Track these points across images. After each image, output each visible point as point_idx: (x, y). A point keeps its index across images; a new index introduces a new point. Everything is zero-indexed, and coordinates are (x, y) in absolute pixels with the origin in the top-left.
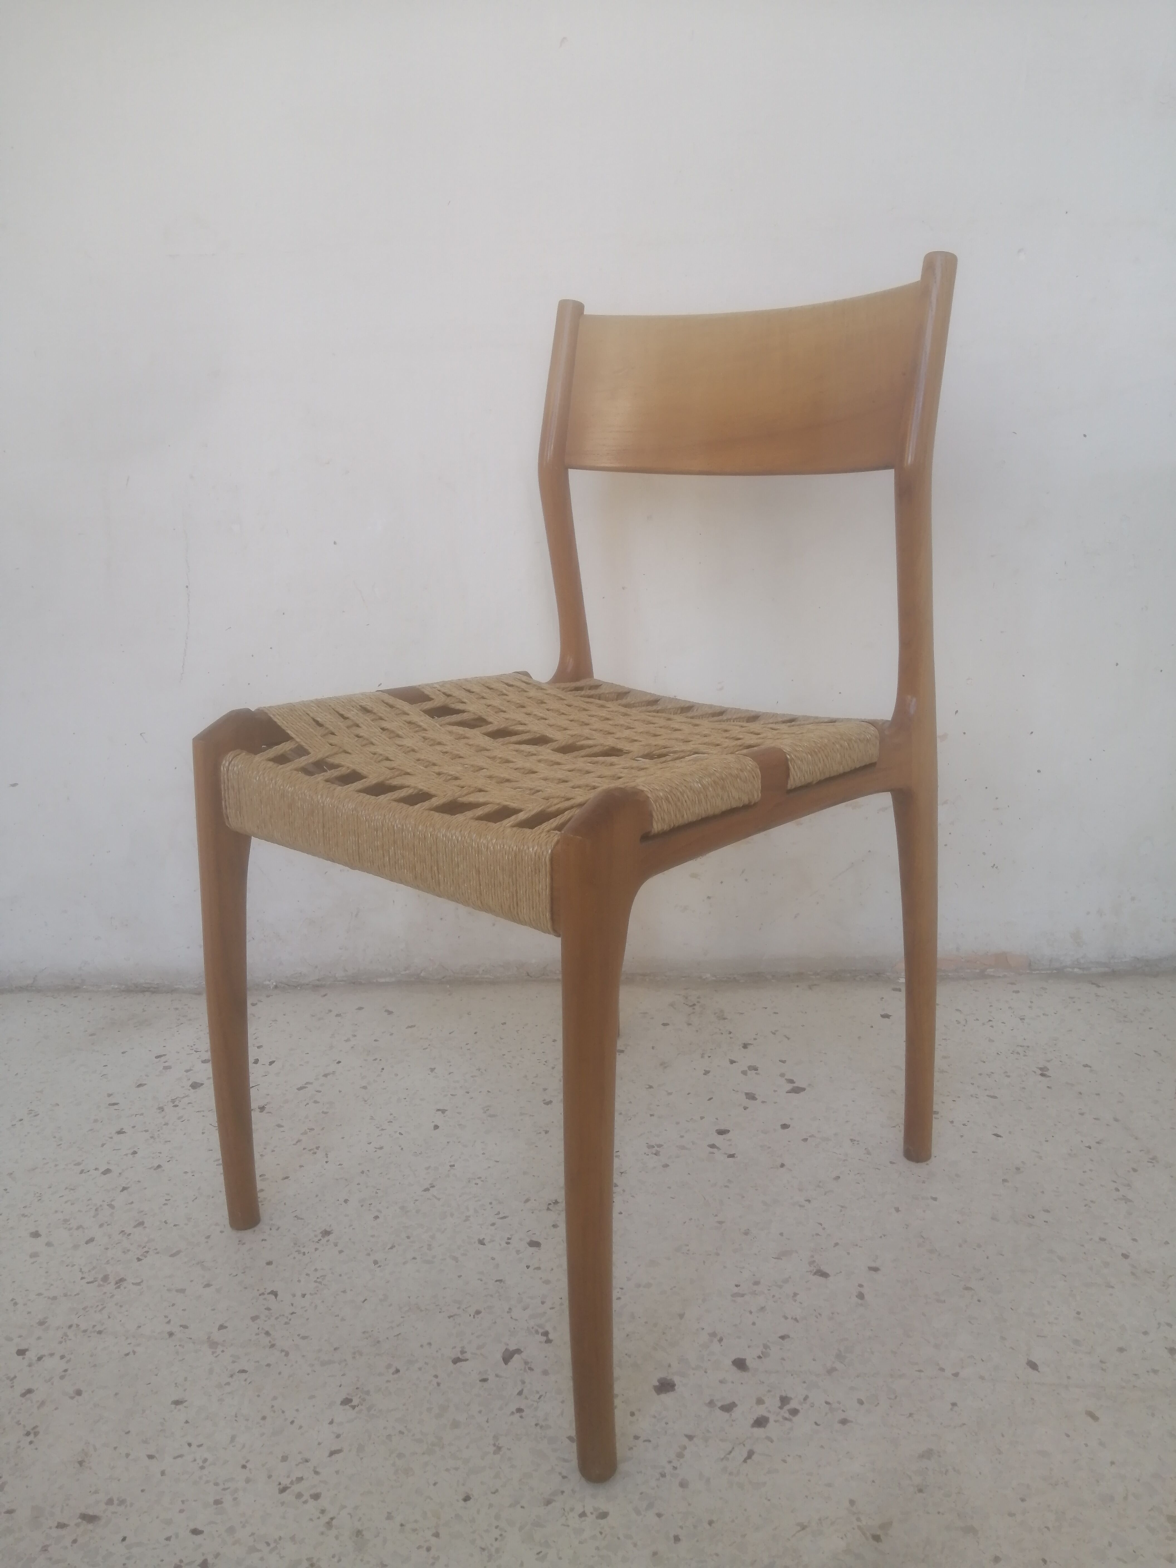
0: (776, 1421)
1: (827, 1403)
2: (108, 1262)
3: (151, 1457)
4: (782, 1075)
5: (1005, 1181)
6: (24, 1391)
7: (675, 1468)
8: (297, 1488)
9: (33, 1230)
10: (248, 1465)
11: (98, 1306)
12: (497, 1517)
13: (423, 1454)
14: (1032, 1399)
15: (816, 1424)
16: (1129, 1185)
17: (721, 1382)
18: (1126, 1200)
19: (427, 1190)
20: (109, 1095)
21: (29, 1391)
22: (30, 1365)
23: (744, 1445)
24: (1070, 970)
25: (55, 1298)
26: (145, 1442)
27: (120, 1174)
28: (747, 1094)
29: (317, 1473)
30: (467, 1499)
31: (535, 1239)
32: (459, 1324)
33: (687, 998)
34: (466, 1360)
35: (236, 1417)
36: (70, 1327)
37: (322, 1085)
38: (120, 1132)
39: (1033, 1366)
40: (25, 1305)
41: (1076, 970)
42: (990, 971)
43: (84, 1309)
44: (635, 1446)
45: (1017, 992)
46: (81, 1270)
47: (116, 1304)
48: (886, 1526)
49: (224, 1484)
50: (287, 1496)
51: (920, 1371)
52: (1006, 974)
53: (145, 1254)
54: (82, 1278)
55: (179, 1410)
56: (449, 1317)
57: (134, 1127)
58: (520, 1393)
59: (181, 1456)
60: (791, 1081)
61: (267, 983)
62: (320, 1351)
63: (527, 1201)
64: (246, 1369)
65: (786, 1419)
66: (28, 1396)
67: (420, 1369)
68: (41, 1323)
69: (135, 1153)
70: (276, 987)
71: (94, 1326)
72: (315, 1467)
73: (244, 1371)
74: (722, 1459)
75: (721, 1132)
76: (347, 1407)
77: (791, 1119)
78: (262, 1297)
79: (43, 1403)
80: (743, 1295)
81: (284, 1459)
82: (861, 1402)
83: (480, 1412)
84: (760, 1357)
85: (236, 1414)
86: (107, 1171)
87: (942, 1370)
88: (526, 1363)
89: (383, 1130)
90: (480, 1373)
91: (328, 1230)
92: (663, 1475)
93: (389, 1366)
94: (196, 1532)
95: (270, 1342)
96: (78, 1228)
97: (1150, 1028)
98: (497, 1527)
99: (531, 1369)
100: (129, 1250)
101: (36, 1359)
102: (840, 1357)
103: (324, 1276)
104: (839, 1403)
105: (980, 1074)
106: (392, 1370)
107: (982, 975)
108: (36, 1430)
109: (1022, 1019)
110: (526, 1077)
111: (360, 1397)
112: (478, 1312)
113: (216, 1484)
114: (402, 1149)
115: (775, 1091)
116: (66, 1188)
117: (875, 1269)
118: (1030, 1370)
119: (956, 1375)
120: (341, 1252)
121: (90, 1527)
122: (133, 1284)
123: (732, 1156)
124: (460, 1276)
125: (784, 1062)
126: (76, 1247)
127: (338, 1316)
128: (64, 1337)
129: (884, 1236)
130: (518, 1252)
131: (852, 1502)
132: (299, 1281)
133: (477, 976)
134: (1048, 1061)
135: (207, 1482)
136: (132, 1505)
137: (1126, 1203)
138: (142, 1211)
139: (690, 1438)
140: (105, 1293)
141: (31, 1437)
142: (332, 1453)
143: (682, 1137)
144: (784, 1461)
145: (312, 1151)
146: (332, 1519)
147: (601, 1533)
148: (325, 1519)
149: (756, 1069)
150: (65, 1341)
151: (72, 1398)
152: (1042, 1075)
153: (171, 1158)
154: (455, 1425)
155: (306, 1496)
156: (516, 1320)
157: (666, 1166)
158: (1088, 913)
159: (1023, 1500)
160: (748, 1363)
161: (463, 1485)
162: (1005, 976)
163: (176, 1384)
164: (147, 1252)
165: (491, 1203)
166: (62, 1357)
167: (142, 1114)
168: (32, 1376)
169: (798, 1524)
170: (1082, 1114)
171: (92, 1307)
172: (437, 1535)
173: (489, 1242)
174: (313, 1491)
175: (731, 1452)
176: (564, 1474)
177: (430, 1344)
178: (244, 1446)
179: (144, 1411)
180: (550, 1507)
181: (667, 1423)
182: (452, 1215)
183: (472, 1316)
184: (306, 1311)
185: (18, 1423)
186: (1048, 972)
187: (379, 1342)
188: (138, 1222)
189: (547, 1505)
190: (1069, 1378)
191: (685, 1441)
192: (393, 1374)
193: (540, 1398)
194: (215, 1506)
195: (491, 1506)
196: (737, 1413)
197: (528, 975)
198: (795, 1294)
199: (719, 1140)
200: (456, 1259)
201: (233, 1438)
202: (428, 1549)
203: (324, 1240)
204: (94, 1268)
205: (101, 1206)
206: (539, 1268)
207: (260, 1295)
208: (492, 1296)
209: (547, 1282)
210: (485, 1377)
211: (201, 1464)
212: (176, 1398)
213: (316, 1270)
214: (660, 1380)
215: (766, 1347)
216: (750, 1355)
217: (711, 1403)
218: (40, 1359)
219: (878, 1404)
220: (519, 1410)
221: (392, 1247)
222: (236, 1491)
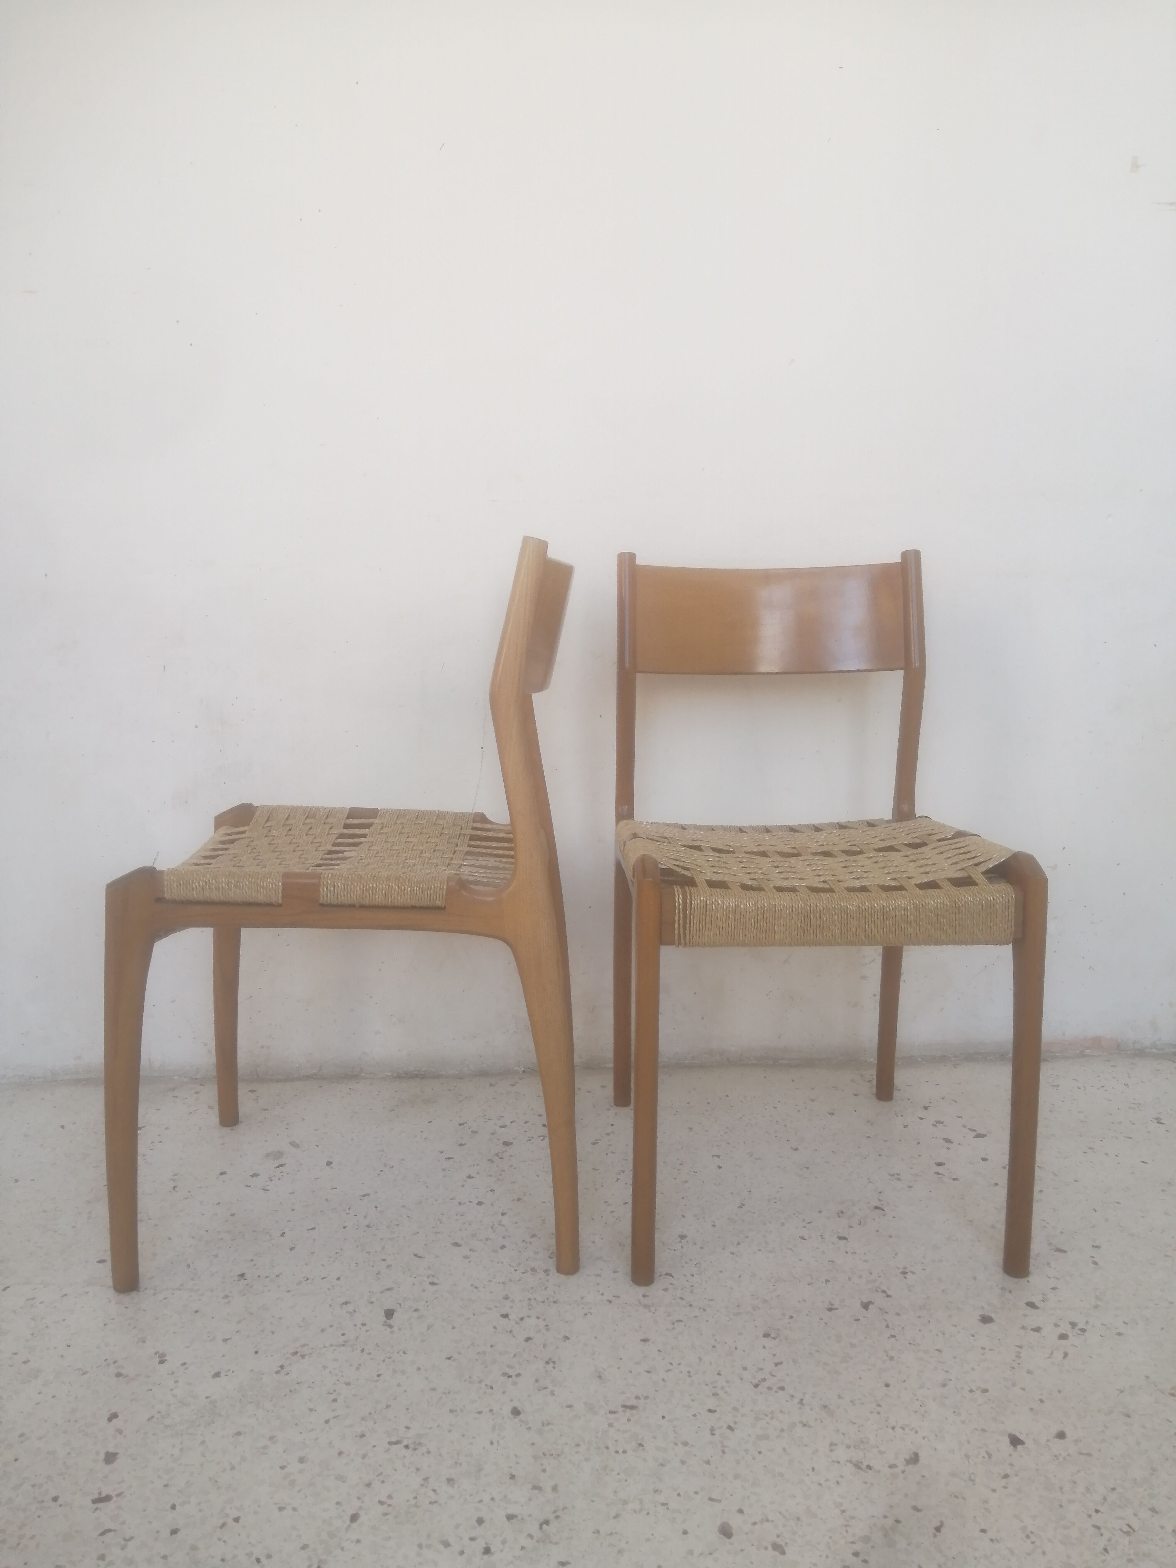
0: (1073, 1336)
1: (1103, 1324)
2: (527, 1260)
3: (648, 1372)
4: (964, 1126)
6: (524, 1339)
7: (1019, 1364)
8: (767, 1384)
9: (453, 1242)
10: (721, 1373)
12: (914, 1394)
13: (841, 1362)
15: (1102, 1336)
17: (1023, 1315)
19: (740, 1207)
20: (442, 1152)
21: (529, 1339)
23: (1059, 1350)
24: (1149, 1050)
25: (503, 1283)
26: (638, 1363)
28: (944, 1139)
29: (774, 1376)
30: (887, 1385)
31: (840, 1235)
32: (818, 1288)
34: (837, 1309)
35: (693, 1347)
36: (530, 1299)
38: (470, 1177)
40: (484, 1288)
41: (1154, 1050)
42: (1088, 1052)
43: (532, 1288)
44: (985, 1353)
45: (1115, 1066)
46: (511, 1265)
49: (712, 1384)
50: (760, 1389)
51: (1157, 1304)
52: (1101, 1053)
54: (516, 1270)
55: (649, 1345)
56: (809, 1284)
57: (478, 1173)
58: (887, 1326)
59: (670, 1370)
60: (973, 1130)
61: (516, 1068)
62: (727, 1307)
63: (820, 1212)
65: (1080, 1334)
66: (530, 1341)
67: (807, 1315)
68: (506, 1298)
69: (493, 1190)
70: (524, 1071)
72: (770, 1373)
73: (680, 1321)
74: (1048, 1358)
75: (940, 1164)
76: (769, 1338)
79: (545, 1345)
81: (745, 1369)
82: (1125, 1323)
83: (866, 1338)
84: (1043, 1301)
85: (692, 1345)
86: (480, 1203)
88: (881, 1309)
90: (851, 1316)
92: (1013, 1368)
93: (784, 1314)
94: (710, 1411)
96: (487, 1239)
98: (917, 1400)
99: (886, 1313)
101: (519, 1319)
102: (1097, 1298)
104: (1111, 1324)
105: (1112, 1123)
106: (787, 1317)
107: (1082, 1055)
108: (553, 1360)
109: (1127, 1085)
110: (767, 1132)
111: (774, 1333)
113: (707, 1385)
117: (1098, 1247)
121: (634, 1412)
123: (956, 1179)
124: (800, 1260)
125: (961, 1117)
126: (495, 1251)
127: (726, 1286)
128: (530, 1306)
130: (833, 1243)
131: (1147, 1377)
134: (1159, 1113)
135: (699, 1384)
136: (654, 1399)
139: (1021, 1347)
141: (551, 1365)
142: (776, 1364)
143: (911, 1168)
144: (1092, 1357)
148: (797, 1400)
149: (942, 1123)
150: (533, 1308)
151: (564, 1341)
152: (1158, 1123)
154: (853, 1346)
156: (858, 1284)
157: (910, 1187)
158: (1162, 1005)
160: (1037, 1304)
161: (880, 1378)
162: (1101, 1055)
163: (635, 1330)
165: (794, 1214)
166: (538, 1318)
168: (524, 1330)
169: (1118, 1390)
172: (879, 1406)
173: (808, 1238)
174: (777, 1386)
175: (1052, 1354)
176: (946, 1369)
177: (804, 1300)
178: (711, 1363)
179: (623, 1347)
180: (946, 1388)
181: (999, 1340)
182: (770, 1222)
183: (824, 1283)
186: (1133, 1052)
187: (766, 1301)
191: (1018, 1349)
192: (790, 1318)
193: (903, 1328)
194: (715, 1397)
195: (906, 1389)
196: (1044, 1332)
197: (728, 1060)
199: (940, 1169)
200: (791, 1249)
201: (700, 1359)
202: (878, 1413)
203: (684, 1241)
205: (493, 1225)
206: (855, 1253)
208: (831, 1271)
209: (866, 1261)
210: (856, 1318)
211: (688, 1374)
212: (642, 1338)
213: (691, 1260)
214: (981, 1316)
215: (1044, 1294)
216: (1036, 1300)
217: (1023, 1328)
218: (522, 1319)
219: (1137, 1324)
220: (893, 1336)
221: (739, 1244)
222: (723, 1388)
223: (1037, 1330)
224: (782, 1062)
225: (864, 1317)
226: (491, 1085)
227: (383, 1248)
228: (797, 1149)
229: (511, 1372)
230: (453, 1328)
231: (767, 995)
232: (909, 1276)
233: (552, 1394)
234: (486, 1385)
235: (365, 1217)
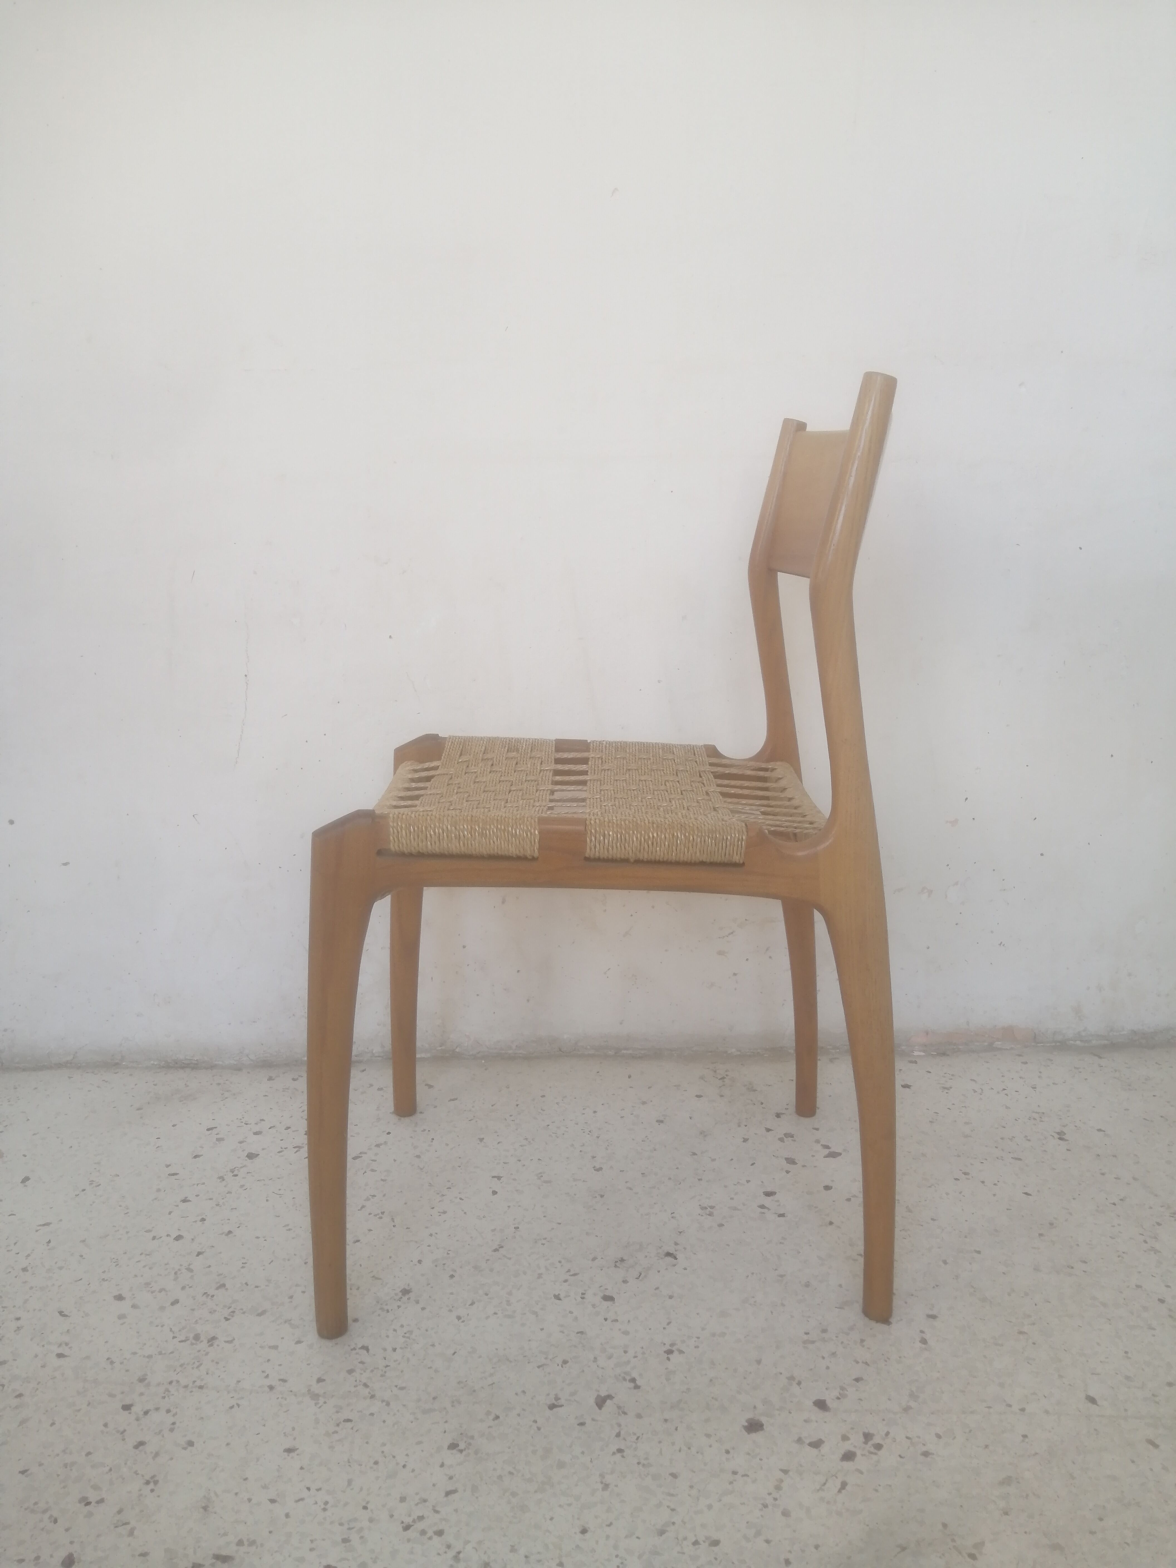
0: (863, 1455)
1: (908, 1438)
2: (196, 1322)
3: (272, 1501)
4: (818, 1141)
5: (1041, 1235)
6: (135, 1444)
7: (775, 1499)
8: (420, 1526)
9: (117, 1293)
10: (369, 1506)
11: (194, 1363)
12: (616, 1547)
13: (536, 1492)
14: (1095, 1430)
15: (900, 1456)
16: (1155, 1238)
17: (806, 1421)
18: (1156, 1252)
19: (496, 1250)
20: (168, 1166)
21: (141, 1444)
22: (137, 1419)
23: (837, 1477)
24: (1072, 1042)
25: (150, 1357)
26: (265, 1487)
27: (193, 1239)
28: (787, 1159)
29: (437, 1512)
30: (584, 1531)
31: (607, 1293)
32: (549, 1373)
33: (715, 1072)
34: (562, 1406)
35: (349, 1462)
36: (171, 1383)
37: (376, 1154)
38: (185, 1201)
39: (1092, 1400)
40: (122, 1363)
41: (1078, 1043)
42: (998, 1044)
43: (181, 1366)
44: (735, 1480)
45: (1026, 1063)
46: (171, 1330)
47: (213, 1361)
48: (980, 1545)
49: (348, 1524)
50: (410, 1533)
51: (989, 1407)
52: (1013, 1046)
53: (232, 1314)
54: (174, 1337)
55: (292, 1458)
56: (539, 1367)
57: (197, 1196)
58: (618, 1435)
59: (302, 1499)
60: (827, 1147)
62: (419, 1400)
63: (594, 1259)
64: (350, 1418)
65: (871, 1453)
66: (141, 1448)
67: (519, 1415)
68: (142, 1380)
69: (203, 1220)
71: (194, 1382)
72: (434, 1507)
73: (349, 1420)
74: (818, 1490)
75: (769, 1194)
76: (454, 1451)
77: (833, 1181)
78: (354, 1352)
79: (157, 1454)
80: (813, 1342)
81: (403, 1499)
82: (938, 1436)
83: (583, 1453)
84: (838, 1398)
85: (349, 1460)
86: (178, 1238)
87: (1010, 1406)
88: (619, 1407)
89: (443, 1195)
90: (576, 1418)
91: (407, 1288)
92: (766, 1506)
93: (488, 1413)
95: (369, 1393)
96: (160, 1291)
97: (1154, 1096)
98: (617, 1556)
99: (625, 1413)
100: (215, 1311)
101: (143, 1413)
102: (913, 1396)
103: (411, 1332)
104: (919, 1437)
105: (1002, 1139)
106: (492, 1417)
107: (991, 1048)
108: (156, 1479)
109: (1034, 1088)
110: (572, 1145)
111: (466, 1442)
112: (565, 1362)
113: (341, 1524)
114: (465, 1213)
115: (813, 1156)
116: (141, 1254)
117: (933, 1317)
118: (1090, 1405)
119: (1023, 1410)
120: (423, 1309)
122: (225, 1342)
123: (782, 1215)
124: (542, 1329)
125: (817, 1129)
126: (162, 1308)
127: (430, 1368)
128: (166, 1393)
129: (937, 1286)
131: (945, 1525)
132: (388, 1336)
133: (510, 1052)
134: (1064, 1126)
135: (332, 1523)
136: (262, 1545)
137: (1155, 1253)
138: (221, 1274)
139: (785, 1472)
140: (199, 1351)
141: (151, 1486)
142: (448, 1494)
143: (732, 1199)
144: (876, 1491)
145: (378, 1216)
146: (459, 1553)
147: (716, 1559)
148: (451, 1553)
149: (792, 1136)
150: (168, 1397)
151: (185, 1449)
152: (1060, 1139)
153: (240, 1224)
154: (561, 1465)
155: (430, 1533)
156: (603, 1368)
157: (721, 1225)
158: (1088, 988)
159: (1101, 1519)
160: (828, 1403)
161: (578, 1519)
162: (1012, 1049)
163: (284, 1433)
164: (233, 1312)
165: (560, 1262)
166: (168, 1411)
167: (204, 1184)
168: (142, 1430)
169: (898, 1546)
170: (1103, 1174)
171: (188, 1364)
173: (565, 1297)
174: (435, 1528)
175: (825, 1484)
176: (672, 1507)
177: (524, 1392)
178: (361, 1489)
179: (258, 1460)
180: (664, 1536)
181: (761, 1460)
182: (525, 1273)
183: (560, 1366)
184: (399, 1364)
185: (136, 1473)
186: (1053, 1044)
187: (474, 1391)
188: (219, 1285)
189: (661, 1536)
190: (1126, 1410)
191: (781, 1475)
192: (494, 1420)
193: (637, 1439)
194: (344, 1545)
195: (608, 1537)
196: (825, 1449)
197: (559, 1049)
198: (862, 1341)
199: (767, 1202)
200: (535, 1313)
201: (350, 1482)
203: (405, 1298)
204: (184, 1328)
205: (179, 1270)
206: (617, 1321)
207: (352, 1350)
208: (575, 1346)
209: (626, 1333)
210: (582, 1421)
211: (323, 1506)
212: (287, 1446)
213: (402, 1326)
214: (748, 1421)
215: (842, 1388)
216: (829, 1397)
217: (800, 1441)
218: (146, 1413)
219: (954, 1438)
220: (620, 1451)
221: (472, 1304)
222: (361, 1529)
223: (816, 1444)
224: (625, 1052)
225: (593, 1420)
226: (270, 1079)
227: (26, 1301)
228: (600, 1169)
229: (93, 1496)
230: (53, 1424)
231: (605, 973)
232: (675, 1357)
233: (131, 1533)
234: (51, 1516)
235: (28, 1256)
